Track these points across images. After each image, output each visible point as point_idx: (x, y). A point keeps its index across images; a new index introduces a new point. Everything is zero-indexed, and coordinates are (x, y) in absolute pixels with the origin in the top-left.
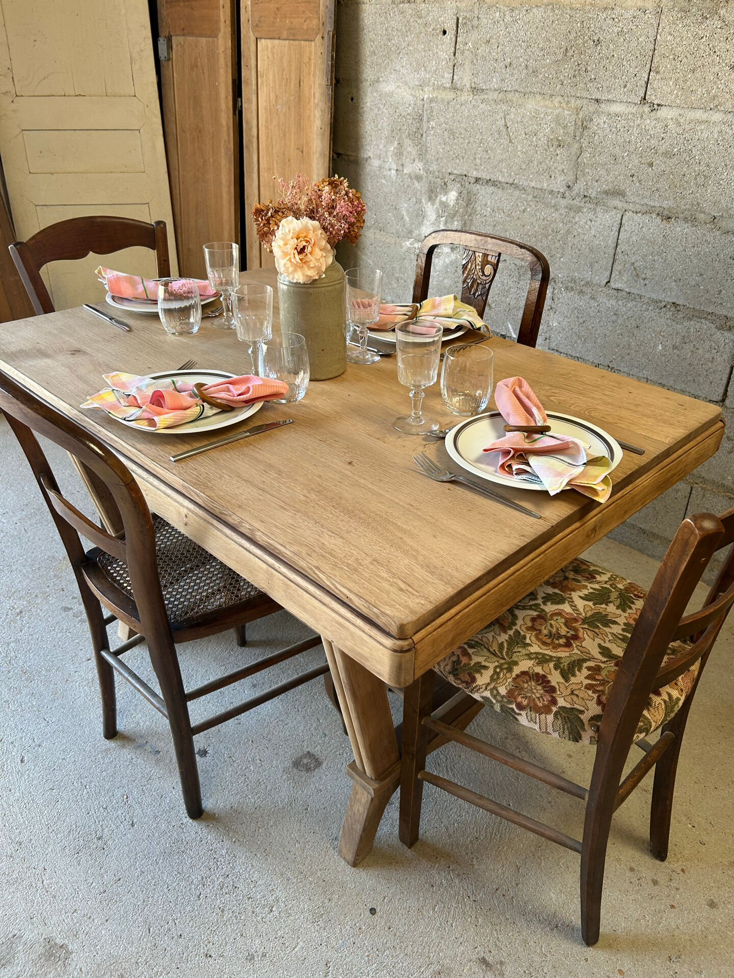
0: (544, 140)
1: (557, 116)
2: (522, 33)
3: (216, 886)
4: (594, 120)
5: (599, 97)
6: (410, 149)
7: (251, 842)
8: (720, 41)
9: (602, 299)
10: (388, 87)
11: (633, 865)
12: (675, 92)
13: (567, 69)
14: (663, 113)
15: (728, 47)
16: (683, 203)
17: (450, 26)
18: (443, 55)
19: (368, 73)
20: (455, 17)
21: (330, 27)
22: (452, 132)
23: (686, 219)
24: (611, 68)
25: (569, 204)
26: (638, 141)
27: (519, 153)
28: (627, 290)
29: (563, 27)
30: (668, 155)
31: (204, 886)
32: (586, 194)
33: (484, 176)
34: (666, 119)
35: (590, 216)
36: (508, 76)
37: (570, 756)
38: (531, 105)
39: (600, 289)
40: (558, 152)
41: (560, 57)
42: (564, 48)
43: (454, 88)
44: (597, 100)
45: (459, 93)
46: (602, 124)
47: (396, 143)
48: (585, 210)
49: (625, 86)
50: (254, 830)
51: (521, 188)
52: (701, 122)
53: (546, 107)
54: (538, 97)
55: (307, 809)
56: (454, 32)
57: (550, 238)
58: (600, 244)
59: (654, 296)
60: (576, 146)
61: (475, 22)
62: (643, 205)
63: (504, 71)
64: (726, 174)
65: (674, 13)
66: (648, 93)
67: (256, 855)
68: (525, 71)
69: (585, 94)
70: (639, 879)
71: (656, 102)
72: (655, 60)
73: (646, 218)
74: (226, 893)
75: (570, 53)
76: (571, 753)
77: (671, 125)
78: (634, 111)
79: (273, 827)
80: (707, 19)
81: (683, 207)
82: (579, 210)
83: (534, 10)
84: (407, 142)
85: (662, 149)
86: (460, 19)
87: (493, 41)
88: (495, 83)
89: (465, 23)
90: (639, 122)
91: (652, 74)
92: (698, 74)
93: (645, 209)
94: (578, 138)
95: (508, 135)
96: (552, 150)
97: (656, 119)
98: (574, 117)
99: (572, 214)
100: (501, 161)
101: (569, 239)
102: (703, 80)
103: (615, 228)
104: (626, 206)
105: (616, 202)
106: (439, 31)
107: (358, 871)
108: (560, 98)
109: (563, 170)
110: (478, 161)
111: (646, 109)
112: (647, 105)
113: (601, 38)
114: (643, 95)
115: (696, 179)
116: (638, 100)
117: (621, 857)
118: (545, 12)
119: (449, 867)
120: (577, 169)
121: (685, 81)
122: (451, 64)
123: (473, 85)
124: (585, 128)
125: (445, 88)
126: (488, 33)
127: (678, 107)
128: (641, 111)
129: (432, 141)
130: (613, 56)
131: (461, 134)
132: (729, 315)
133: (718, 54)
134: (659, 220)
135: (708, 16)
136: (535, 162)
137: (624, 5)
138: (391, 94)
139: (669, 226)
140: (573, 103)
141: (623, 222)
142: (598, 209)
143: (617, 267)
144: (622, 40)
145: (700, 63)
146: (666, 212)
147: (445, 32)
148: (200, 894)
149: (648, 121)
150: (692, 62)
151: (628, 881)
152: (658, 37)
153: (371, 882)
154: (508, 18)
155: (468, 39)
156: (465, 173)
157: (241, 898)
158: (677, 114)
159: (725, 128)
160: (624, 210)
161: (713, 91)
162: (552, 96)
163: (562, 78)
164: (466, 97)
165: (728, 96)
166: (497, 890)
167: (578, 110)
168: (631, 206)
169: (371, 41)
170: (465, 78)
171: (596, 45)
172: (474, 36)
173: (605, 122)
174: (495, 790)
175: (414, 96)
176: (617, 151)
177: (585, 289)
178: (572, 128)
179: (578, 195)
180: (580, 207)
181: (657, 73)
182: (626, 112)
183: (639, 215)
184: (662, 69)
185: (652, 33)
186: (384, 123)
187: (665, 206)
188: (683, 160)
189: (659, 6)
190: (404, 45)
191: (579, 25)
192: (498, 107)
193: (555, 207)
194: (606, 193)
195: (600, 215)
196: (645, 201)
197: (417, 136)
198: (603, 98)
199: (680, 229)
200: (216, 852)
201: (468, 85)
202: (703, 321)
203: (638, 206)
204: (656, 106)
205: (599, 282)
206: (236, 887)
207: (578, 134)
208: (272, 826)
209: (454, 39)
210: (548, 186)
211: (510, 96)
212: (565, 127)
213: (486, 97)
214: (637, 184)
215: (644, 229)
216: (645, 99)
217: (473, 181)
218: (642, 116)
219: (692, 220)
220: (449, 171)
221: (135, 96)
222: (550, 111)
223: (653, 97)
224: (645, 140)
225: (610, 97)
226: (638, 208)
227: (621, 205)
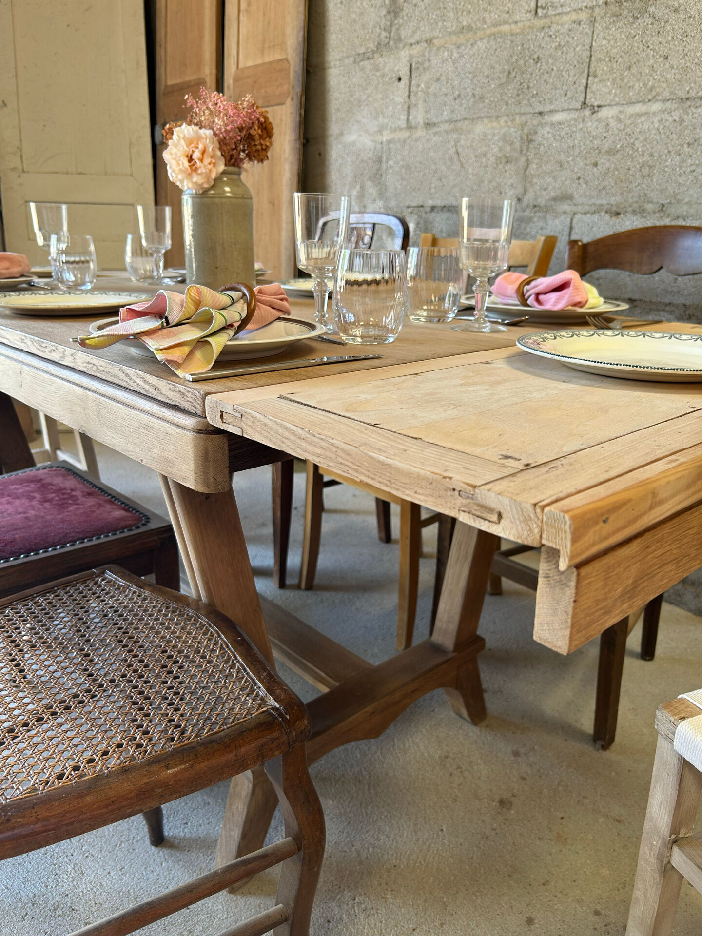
0: (493, 159)
1: (504, 135)
2: (468, 66)
3: (49, 905)
4: (539, 132)
5: (541, 109)
6: (372, 190)
7: (107, 858)
8: (652, 36)
10: (351, 138)
11: (599, 908)
12: (614, 91)
13: (511, 90)
14: (604, 113)
15: (660, 39)
16: (630, 196)
17: (404, 72)
18: (399, 100)
19: (333, 128)
20: (408, 65)
21: (299, 89)
22: (408, 167)
23: (634, 212)
24: (551, 81)
25: (520, 216)
26: (582, 144)
27: (470, 176)
29: (505, 53)
30: (611, 152)
31: (33, 905)
32: (535, 204)
33: (439, 203)
34: (607, 118)
35: (541, 224)
36: (457, 107)
37: (524, 779)
38: (480, 128)
40: (507, 168)
41: (504, 80)
42: (507, 72)
43: (409, 127)
44: (541, 113)
45: (413, 131)
46: (546, 135)
47: (358, 187)
49: (566, 95)
50: (115, 844)
52: (640, 115)
53: (493, 128)
54: (486, 121)
55: (187, 824)
56: (408, 77)
60: (523, 159)
61: (427, 64)
62: (591, 205)
63: (453, 103)
64: (670, 160)
65: (607, 19)
66: (588, 97)
67: (109, 873)
68: (472, 100)
69: (529, 109)
70: (606, 925)
71: (596, 104)
72: (592, 66)
73: (596, 217)
74: (59, 916)
75: (513, 74)
76: (525, 775)
77: (613, 123)
78: (576, 116)
79: (140, 843)
80: (638, 18)
81: (631, 201)
82: (530, 221)
83: (479, 43)
84: (369, 184)
85: (605, 147)
86: (414, 65)
87: (442, 78)
88: (446, 115)
89: (418, 68)
90: (581, 126)
91: (590, 78)
92: (634, 70)
93: (593, 208)
94: (524, 152)
95: (460, 160)
96: (500, 167)
97: (597, 121)
98: (519, 133)
99: (523, 225)
100: (454, 186)
102: (639, 75)
103: (566, 233)
104: (574, 209)
105: (565, 206)
106: (395, 79)
107: (235, 899)
108: (505, 118)
109: (512, 185)
110: (433, 190)
111: (587, 112)
112: (588, 109)
113: (541, 55)
114: (583, 100)
115: (640, 170)
116: (578, 105)
117: (583, 898)
118: (488, 43)
119: (355, 899)
120: (525, 181)
121: (622, 80)
122: (406, 107)
123: (426, 121)
124: (530, 141)
125: (401, 129)
126: (437, 71)
127: (618, 104)
128: (582, 114)
129: (391, 180)
130: (553, 69)
131: (416, 167)
132: (688, 303)
133: (651, 47)
134: (607, 217)
135: (639, 16)
136: (486, 182)
137: (560, 22)
138: (353, 144)
139: (617, 221)
140: (518, 120)
141: (573, 225)
142: (548, 216)
144: (560, 53)
145: (635, 60)
146: (614, 209)
147: (400, 79)
148: (27, 914)
149: (590, 124)
150: (627, 60)
151: (592, 927)
152: (594, 43)
153: (248, 912)
154: (455, 55)
155: (421, 81)
156: (421, 203)
157: (77, 922)
158: (617, 112)
159: (666, 116)
160: (572, 213)
161: (650, 83)
162: (498, 117)
163: (506, 98)
164: (420, 133)
165: (664, 85)
166: (414, 930)
167: (523, 125)
168: (579, 209)
169: (336, 100)
170: (419, 116)
171: (537, 63)
172: (426, 76)
173: (549, 133)
174: (425, 812)
175: (375, 141)
176: (562, 157)
178: (518, 144)
179: (528, 206)
180: (531, 217)
181: (595, 76)
182: (568, 119)
183: (588, 215)
184: (599, 73)
185: (587, 41)
186: (348, 170)
187: (612, 203)
188: (626, 155)
189: (592, 16)
190: (364, 97)
191: (519, 48)
192: (450, 137)
194: (555, 199)
195: (550, 222)
196: (593, 201)
197: (377, 177)
198: (546, 110)
199: (629, 222)
200: (60, 867)
201: (422, 123)
203: (586, 207)
204: (596, 109)
206: (73, 910)
207: (524, 148)
208: (138, 841)
209: (408, 84)
211: (459, 125)
212: (512, 144)
213: (438, 129)
214: (584, 186)
215: (594, 229)
216: (585, 103)
217: (428, 209)
218: (583, 121)
219: (641, 212)
220: (407, 204)
221: (131, 175)
222: (496, 131)
223: (593, 100)
224: (588, 142)
225: (552, 107)
226: (587, 208)
227: (570, 209)
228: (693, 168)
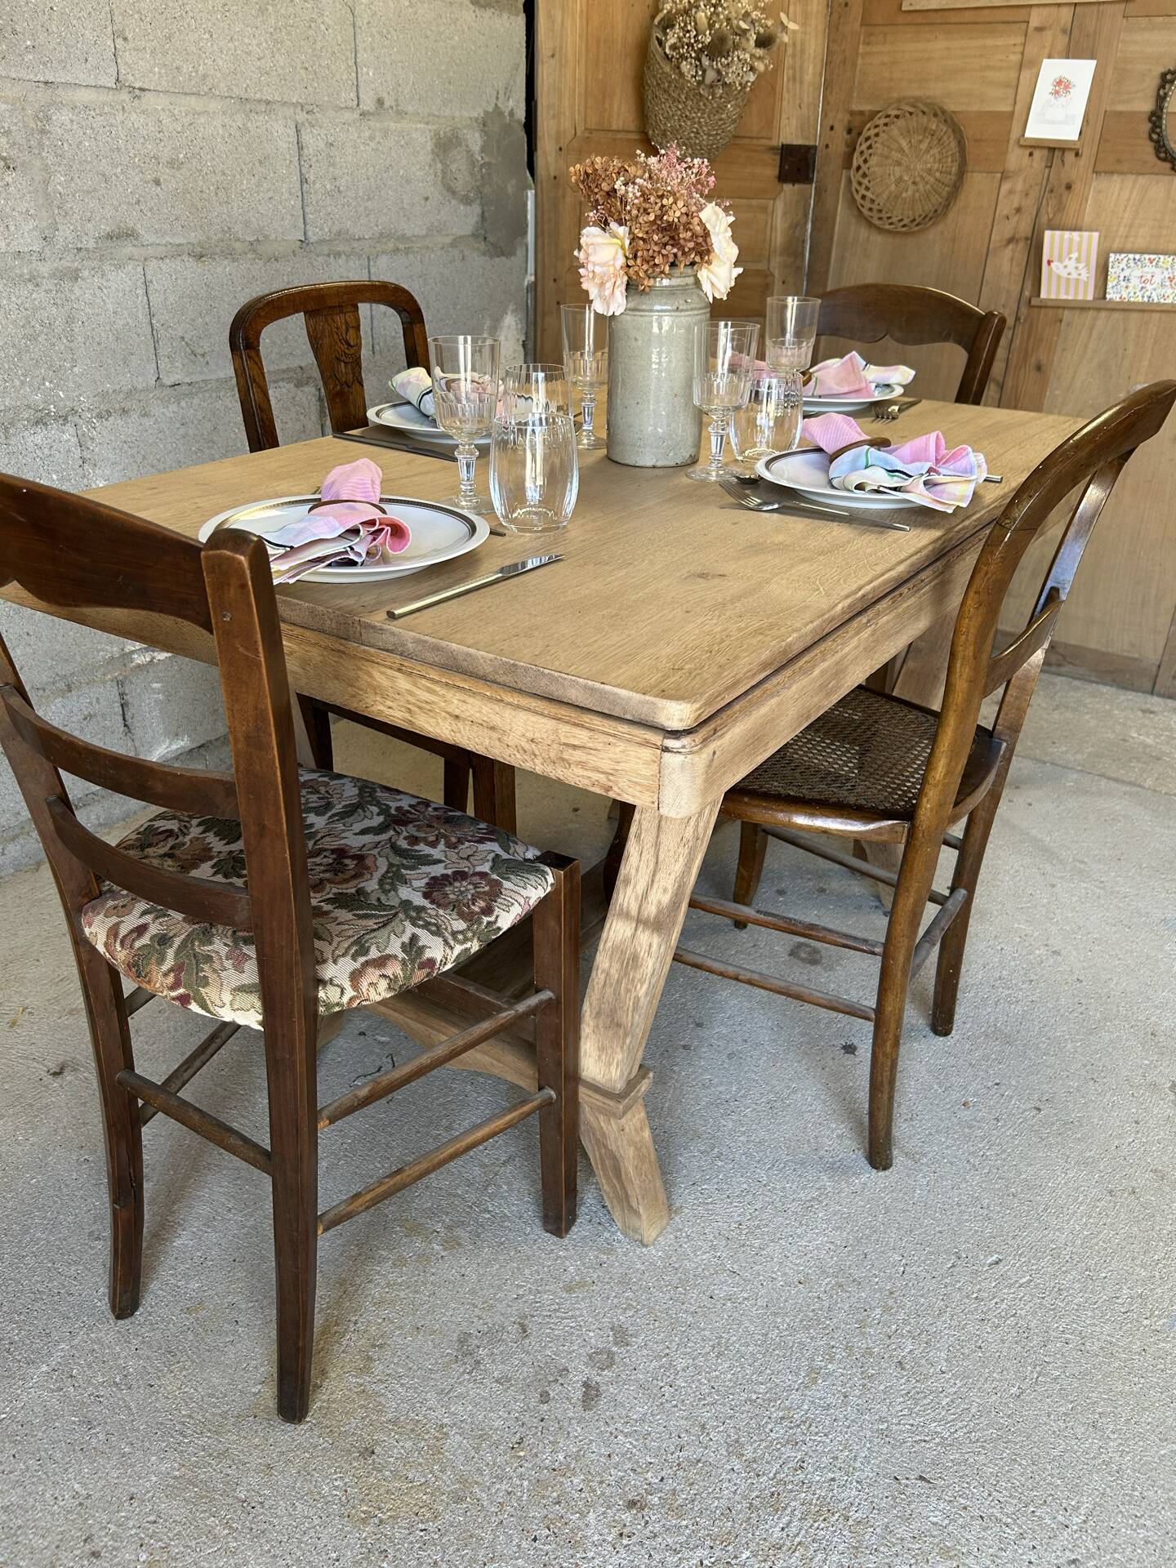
4: (54, 118)
5: (50, 76)
9: (157, 410)
12: (157, 69)
14: (149, 100)
23: (222, 254)
24: (55, 29)
25: (57, 269)
26: (130, 147)
28: (188, 380)
32: (79, 246)
34: (156, 110)
35: (97, 280)
39: (151, 395)
40: (9, 179)
44: (49, 84)
46: (66, 125)
48: (86, 273)
49: (87, 60)
52: (199, 113)
57: (42, 338)
58: (128, 324)
60: (37, 165)
62: (166, 246)
66: (120, 70)
69: (24, 74)
71: (136, 85)
72: (113, 19)
73: (177, 265)
77: (164, 120)
78: (108, 100)
82: (75, 276)
85: (165, 156)
90: (121, 117)
91: (117, 41)
92: (177, 44)
93: (170, 250)
94: (34, 151)
97: (143, 112)
98: (17, 114)
99: (67, 285)
101: (77, 330)
102: (185, 52)
103: (141, 291)
104: (144, 252)
105: (128, 249)
109: (27, 211)
111: (124, 96)
112: (123, 90)
114: (115, 74)
116: (110, 82)
120: (51, 204)
124: (40, 132)
127: (166, 91)
128: (120, 99)
130: (52, 8)
134: (193, 262)
139: (207, 268)
140: (9, 89)
141: (149, 277)
142: (106, 268)
143: (164, 351)
145: (174, 27)
146: (198, 249)
149: (134, 115)
150: (164, 25)
158: (166, 102)
160: (144, 259)
167: (21, 101)
168: (150, 250)
173: (72, 121)
176: (104, 166)
177: (127, 405)
178: (21, 134)
179: (66, 249)
180: (77, 270)
181: (124, 38)
182: (98, 102)
183: (167, 261)
184: (129, 34)
187: (193, 241)
188: (194, 170)
193: (34, 279)
194: (110, 237)
195: (112, 276)
196: (168, 239)
198: (59, 80)
199: (222, 269)
202: (281, 384)
203: (159, 248)
204: (137, 92)
205: (144, 385)
207: (32, 144)
210: (8, 245)
214: (148, 216)
215: (179, 281)
216: (118, 80)
218: (123, 108)
219: (230, 255)
223: (131, 78)
224: (136, 146)
225: (69, 79)
226: (161, 251)
227: (136, 252)
228: (270, 194)
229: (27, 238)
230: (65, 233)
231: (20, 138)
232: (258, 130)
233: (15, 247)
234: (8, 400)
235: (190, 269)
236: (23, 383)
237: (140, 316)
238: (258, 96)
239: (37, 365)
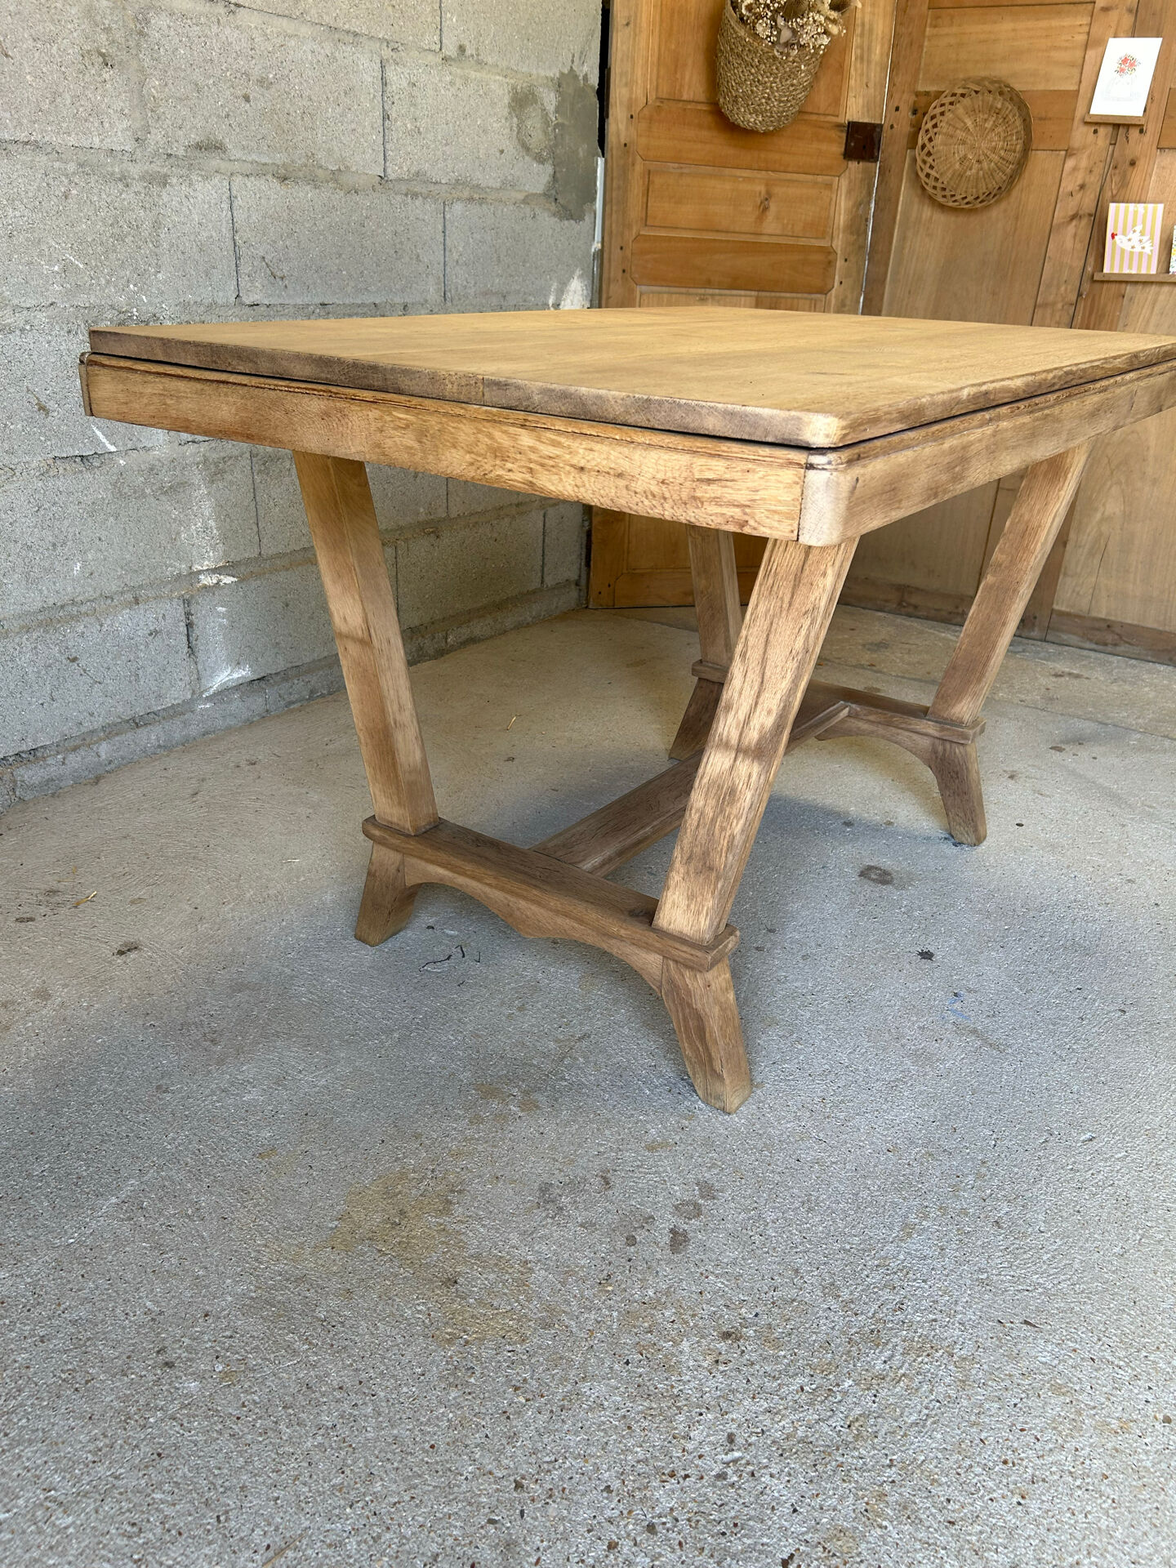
0: (74, 53)
4: (153, 22)
14: (244, 16)
16: (297, 155)
25: (147, 172)
26: (223, 60)
27: (28, 77)
28: (266, 302)
30: (263, 84)
32: (169, 152)
34: (250, 27)
35: (186, 189)
39: (230, 312)
40: (106, 76)
46: (166, 30)
48: (174, 180)
51: (49, 150)
52: (290, 36)
57: (129, 240)
58: (212, 237)
59: (299, 301)
60: (134, 65)
62: (252, 163)
73: (261, 184)
77: (258, 38)
78: (204, 11)
81: (297, 162)
82: (164, 181)
85: (255, 75)
90: (216, 30)
93: (256, 169)
94: (132, 52)
96: (93, 72)
97: (237, 27)
98: (115, 12)
99: (155, 189)
101: (162, 236)
103: (225, 206)
104: (230, 166)
105: (215, 162)
109: (122, 110)
111: (220, 9)
120: (145, 108)
124: (141, 34)
127: (261, 10)
134: (276, 184)
136: (67, 97)
139: (289, 191)
141: (234, 193)
142: (194, 177)
143: (245, 268)
146: (282, 171)
149: (227, 30)
158: (261, 21)
160: (230, 174)
168: (237, 166)
173: (169, 27)
176: (197, 75)
177: (207, 318)
178: (121, 33)
179: (156, 154)
180: (166, 176)
182: (195, 11)
183: (252, 179)
187: (277, 162)
188: (282, 92)
193: (124, 179)
194: (199, 147)
195: (199, 186)
196: (253, 157)
199: (304, 194)
203: (245, 166)
204: (232, 7)
205: (224, 300)
207: (133, 44)
210: (102, 141)
212: (105, 30)
214: (236, 131)
215: (262, 201)
218: (218, 21)
219: (314, 182)
224: (230, 60)
226: (247, 168)
227: (224, 165)
228: (353, 126)
229: (119, 136)
230: (156, 138)
231: (119, 35)
232: (346, 61)
233: (107, 144)
234: (93, 297)
235: (272, 189)
236: (108, 282)
237: (224, 230)
238: (347, 27)
239: (122, 266)
